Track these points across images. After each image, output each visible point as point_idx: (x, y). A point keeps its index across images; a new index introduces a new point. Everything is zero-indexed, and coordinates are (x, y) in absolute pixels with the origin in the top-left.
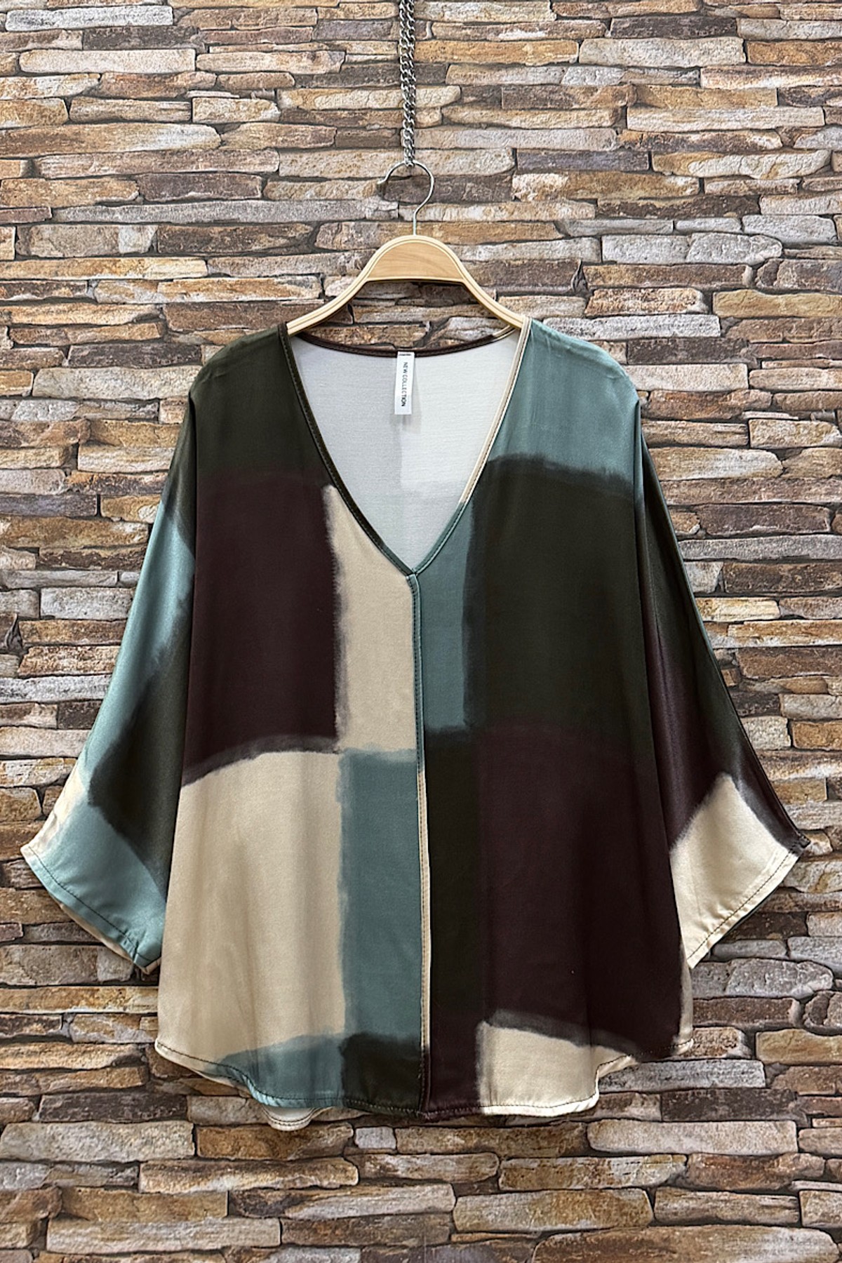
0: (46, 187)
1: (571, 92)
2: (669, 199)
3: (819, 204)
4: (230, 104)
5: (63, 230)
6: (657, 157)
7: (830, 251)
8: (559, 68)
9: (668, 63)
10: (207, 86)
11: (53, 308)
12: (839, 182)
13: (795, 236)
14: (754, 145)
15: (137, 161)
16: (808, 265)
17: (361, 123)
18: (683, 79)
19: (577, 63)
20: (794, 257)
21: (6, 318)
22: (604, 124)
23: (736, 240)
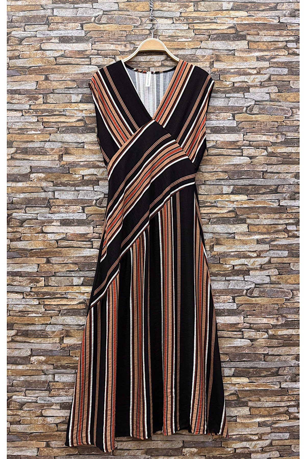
0: (51, 83)
1: (198, 57)
2: (224, 88)
3: (266, 90)
4: (102, 59)
5: (56, 95)
6: (222, 76)
7: (268, 103)
8: (195, 50)
9: (226, 48)
10: (95, 54)
11: (54, 117)
12: (272, 83)
13: (259, 99)
14: (249, 73)
15: (76, 76)
16: (262, 107)
17: (139, 65)
18: (230, 53)
19: (200, 48)
20: (258, 105)
21: (41, 120)
22: (207, 66)
23: (242, 100)
